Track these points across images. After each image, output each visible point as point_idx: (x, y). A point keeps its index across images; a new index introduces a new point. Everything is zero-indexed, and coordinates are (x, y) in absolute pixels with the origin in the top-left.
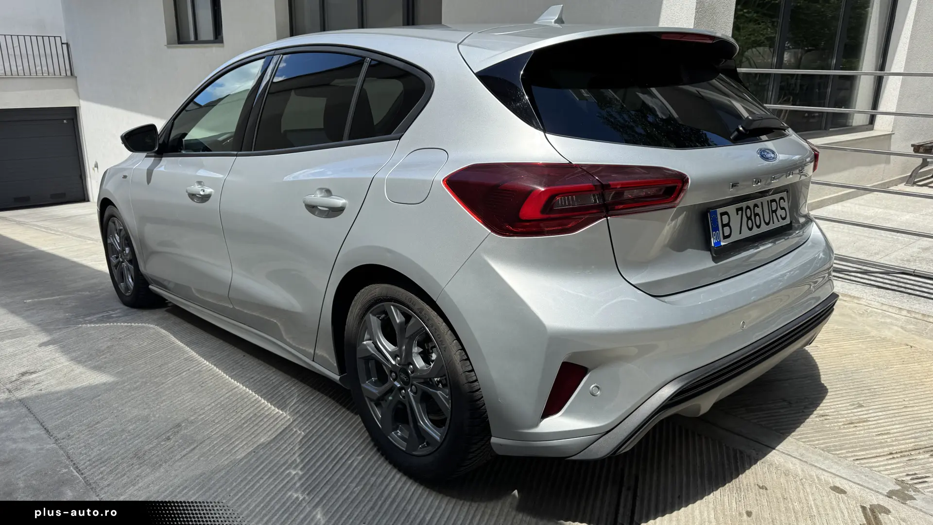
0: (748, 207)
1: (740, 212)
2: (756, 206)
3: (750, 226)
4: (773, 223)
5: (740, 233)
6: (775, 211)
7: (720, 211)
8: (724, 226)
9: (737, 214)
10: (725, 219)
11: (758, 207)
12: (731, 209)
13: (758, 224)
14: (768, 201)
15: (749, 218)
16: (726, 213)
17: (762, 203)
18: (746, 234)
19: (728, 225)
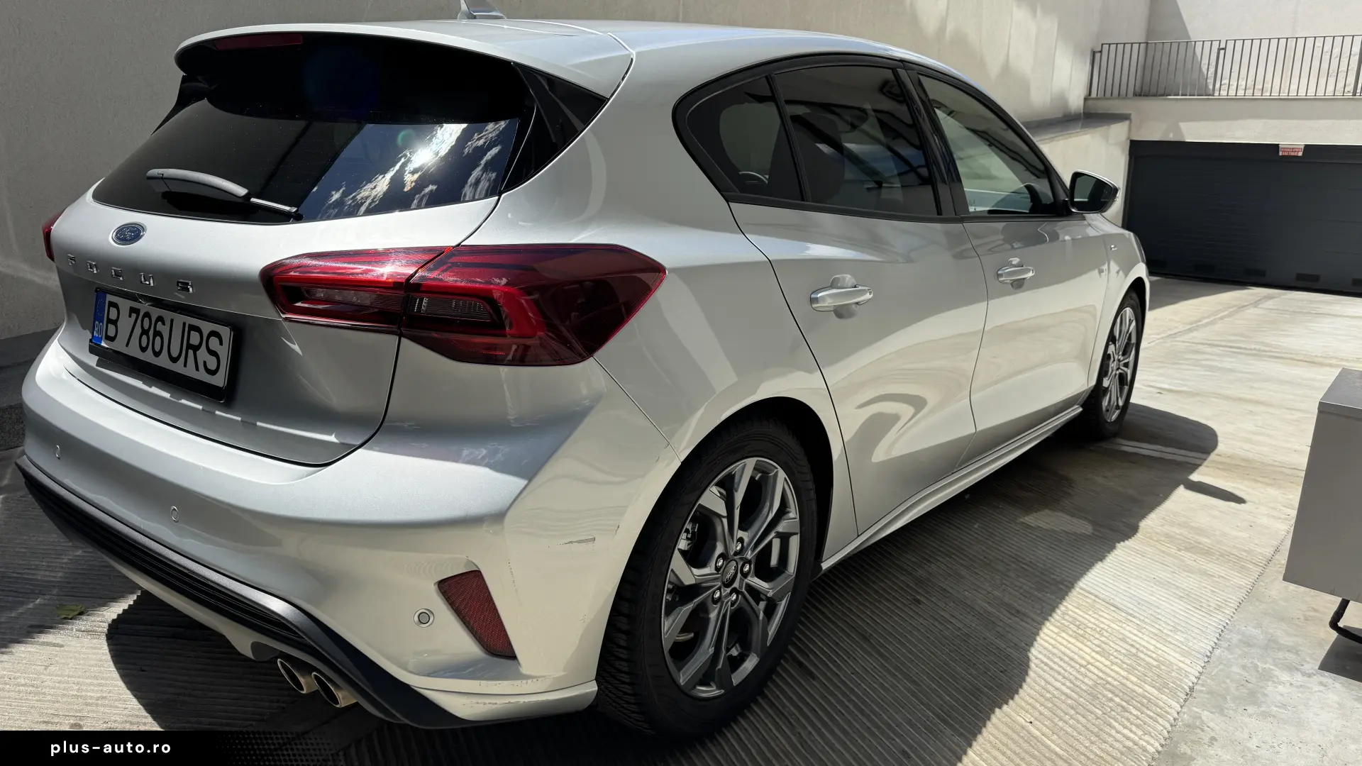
0: (147, 315)
1: (134, 316)
2: (160, 319)
3: (144, 344)
4: (185, 365)
5: (127, 345)
6: (196, 348)
7: (110, 298)
8: (110, 321)
9: (130, 316)
10: (113, 315)
11: (164, 324)
12: (125, 304)
13: (157, 349)
14: (184, 324)
15: (145, 332)
16: (115, 305)
17: (172, 321)
18: (134, 351)
19: (115, 322)
